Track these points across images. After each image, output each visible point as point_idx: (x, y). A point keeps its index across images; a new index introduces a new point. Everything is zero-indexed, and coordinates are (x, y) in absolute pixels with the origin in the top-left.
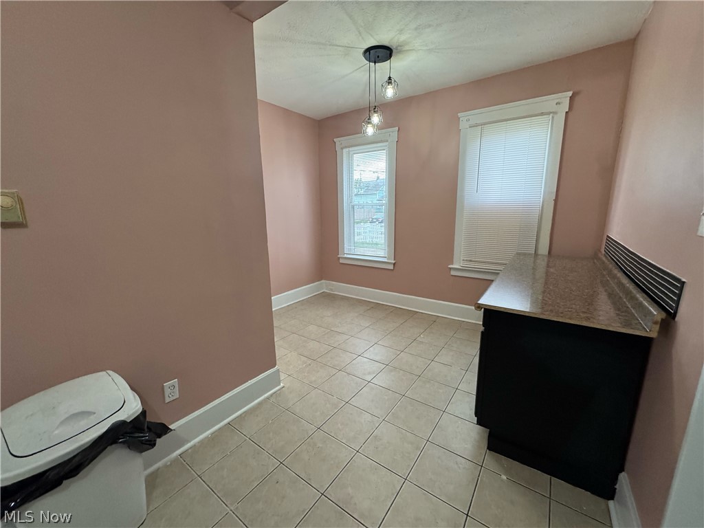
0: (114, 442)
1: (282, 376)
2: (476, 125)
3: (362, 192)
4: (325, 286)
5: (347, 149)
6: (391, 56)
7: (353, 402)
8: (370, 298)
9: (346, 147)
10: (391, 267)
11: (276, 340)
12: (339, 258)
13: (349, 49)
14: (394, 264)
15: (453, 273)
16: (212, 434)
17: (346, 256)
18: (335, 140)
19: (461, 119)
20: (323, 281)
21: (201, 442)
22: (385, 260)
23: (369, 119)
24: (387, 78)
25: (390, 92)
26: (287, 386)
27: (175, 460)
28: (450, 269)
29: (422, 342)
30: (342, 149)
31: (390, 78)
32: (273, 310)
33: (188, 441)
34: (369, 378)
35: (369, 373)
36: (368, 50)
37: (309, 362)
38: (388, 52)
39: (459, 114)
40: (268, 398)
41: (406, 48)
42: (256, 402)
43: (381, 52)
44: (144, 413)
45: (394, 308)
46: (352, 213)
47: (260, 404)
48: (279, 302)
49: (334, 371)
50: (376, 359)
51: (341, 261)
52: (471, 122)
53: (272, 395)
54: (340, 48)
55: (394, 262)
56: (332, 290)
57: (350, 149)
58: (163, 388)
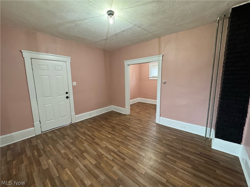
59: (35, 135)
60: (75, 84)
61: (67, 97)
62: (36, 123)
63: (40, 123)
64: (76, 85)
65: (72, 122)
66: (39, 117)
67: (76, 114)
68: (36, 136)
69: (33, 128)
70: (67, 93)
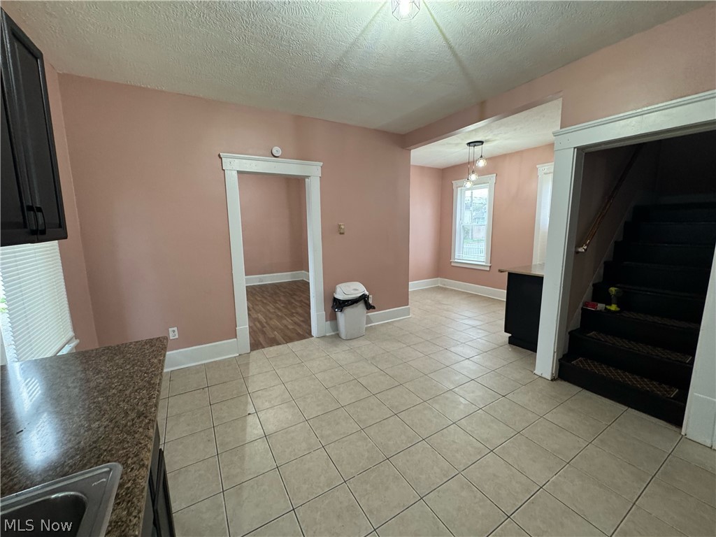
4: (440, 282)
6: (482, 145)
9: (460, 187)
10: (488, 269)
12: (451, 262)
14: (490, 267)
16: (381, 324)
17: (456, 260)
18: (453, 182)
19: (539, 169)
20: (438, 278)
21: (378, 325)
22: (484, 264)
23: (468, 178)
24: (480, 154)
25: (481, 162)
26: (413, 317)
30: (457, 188)
31: (482, 155)
33: (374, 323)
36: (470, 143)
38: (481, 143)
39: (537, 166)
41: (491, 140)
42: (398, 319)
43: (476, 144)
46: (462, 231)
47: (400, 320)
51: (452, 264)
52: (546, 171)
53: (405, 318)
55: (490, 265)
56: (444, 285)
57: (463, 188)
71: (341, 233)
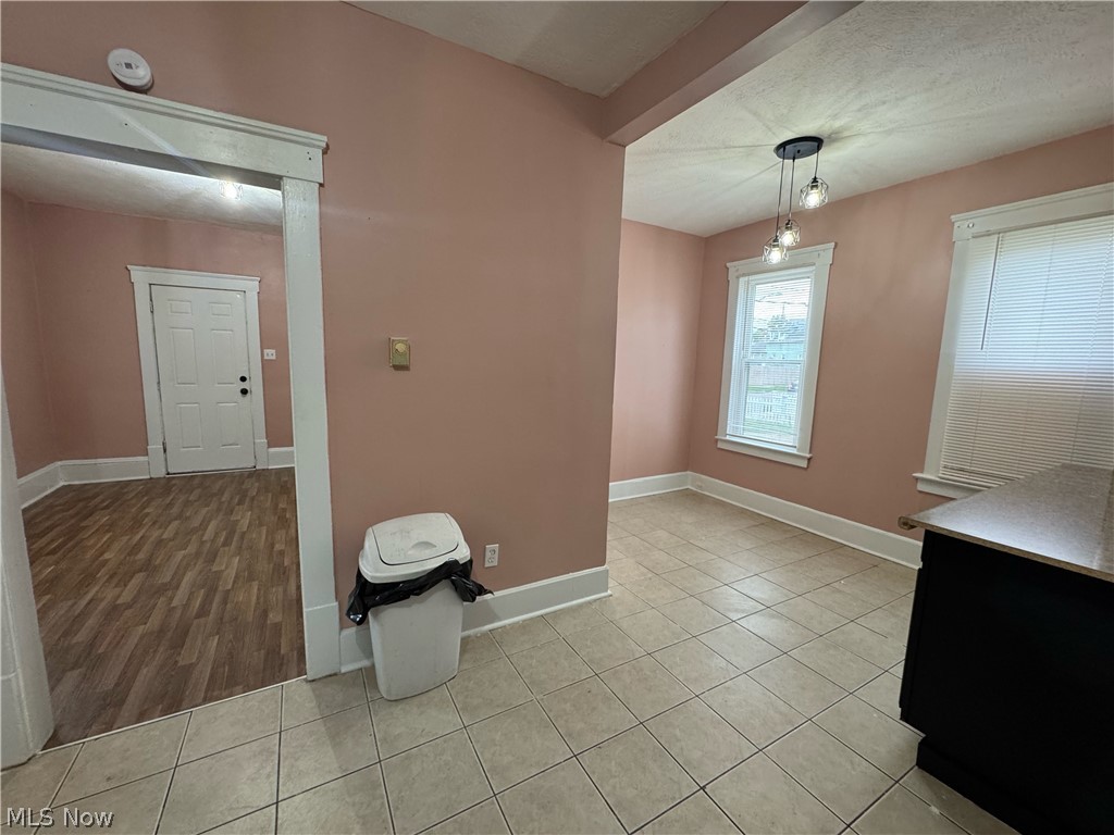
0: (448, 577)
1: (611, 583)
2: (988, 234)
3: (783, 338)
4: (691, 480)
5: (746, 278)
6: (819, 148)
7: (703, 638)
8: (761, 510)
9: (744, 275)
10: (803, 464)
11: (609, 538)
12: (717, 440)
13: (752, 149)
14: (809, 459)
15: (921, 487)
16: (524, 621)
17: (728, 438)
18: (728, 264)
19: (956, 225)
20: (688, 472)
21: (512, 626)
22: (794, 451)
23: (776, 240)
24: (811, 180)
25: (814, 199)
26: (616, 595)
27: (484, 635)
28: (917, 479)
29: (839, 591)
30: (738, 278)
31: (815, 180)
32: (610, 500)
33: (500, 620)
34: (734, 617)
35: (737, 611)
36: (783, 145)
37: (650, 575)
38: (816, 144)
39: (952, 217)
40: (590, 603)
41: (846, 134)
42: (575, 602)
43: (803, 146)
44: (471, 561)
45: (801, 532)
46: (745, 374)
47: (580, 606)
48: (620, 491)
49: (683, 595)
50: (754, 595)
51: (720, 445)
52: (976, 230)
53: (595, 600)
54: (741, 149)
55: (808, 456)
56: (700, 487)
57: (751, 278)
58: (485, 549)
59: (148, 477)
60: (271, 354)
61: (244, 392)
62: (155, 446)
63: (165, 451)
64: (274, 358)
65: (256, 463)
66: (164, 433)
67: (269, 446)
68: (151, 478)
69: (145, 458)
70: (243, 379)
71: (397, 368)
